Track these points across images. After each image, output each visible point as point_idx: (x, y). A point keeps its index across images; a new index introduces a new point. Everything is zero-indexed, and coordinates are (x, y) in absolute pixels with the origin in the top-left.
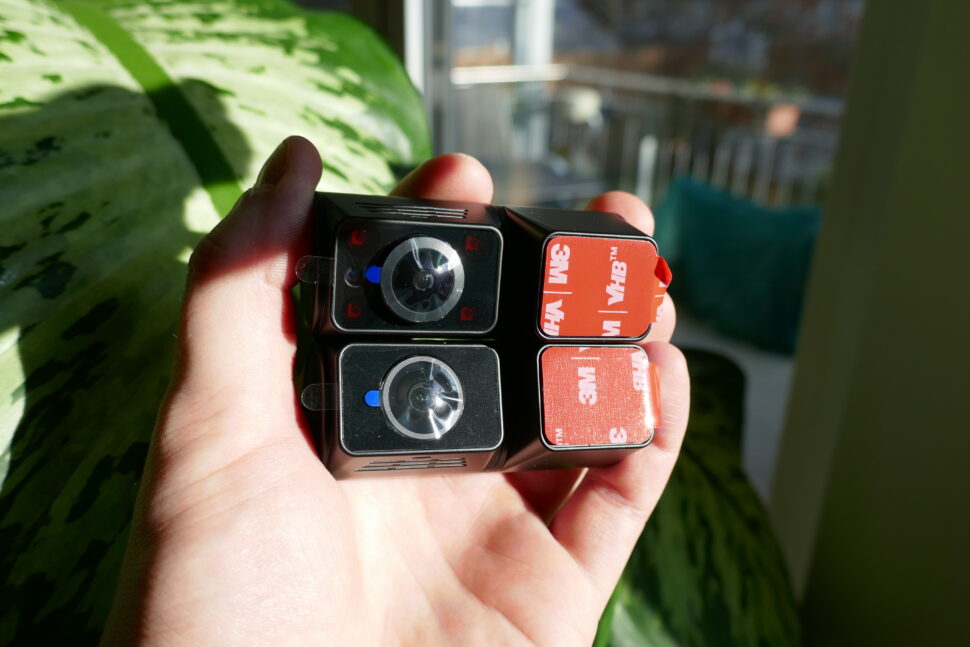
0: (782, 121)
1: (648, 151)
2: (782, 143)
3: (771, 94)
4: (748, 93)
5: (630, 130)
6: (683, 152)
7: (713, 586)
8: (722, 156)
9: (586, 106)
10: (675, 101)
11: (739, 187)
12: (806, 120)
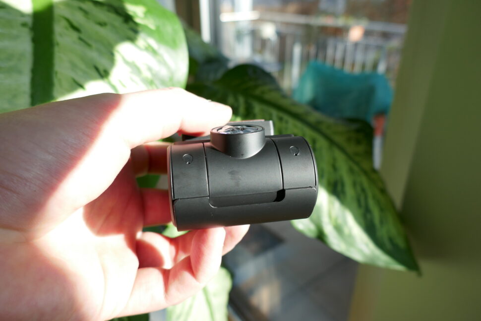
0: (356, 33)
1: (297, 51)
2: (356, 45)
3: (351, 21)
4: (340, 22)
5: (289, 41)
6: (313, 50)
7: (368, 216)
8: (330, 52)
9: (269, 31)
10: (308, 27)
11: (338, 65)
12: (367, 33)
